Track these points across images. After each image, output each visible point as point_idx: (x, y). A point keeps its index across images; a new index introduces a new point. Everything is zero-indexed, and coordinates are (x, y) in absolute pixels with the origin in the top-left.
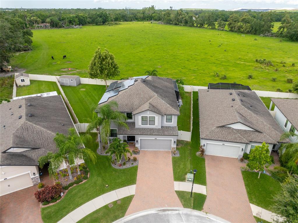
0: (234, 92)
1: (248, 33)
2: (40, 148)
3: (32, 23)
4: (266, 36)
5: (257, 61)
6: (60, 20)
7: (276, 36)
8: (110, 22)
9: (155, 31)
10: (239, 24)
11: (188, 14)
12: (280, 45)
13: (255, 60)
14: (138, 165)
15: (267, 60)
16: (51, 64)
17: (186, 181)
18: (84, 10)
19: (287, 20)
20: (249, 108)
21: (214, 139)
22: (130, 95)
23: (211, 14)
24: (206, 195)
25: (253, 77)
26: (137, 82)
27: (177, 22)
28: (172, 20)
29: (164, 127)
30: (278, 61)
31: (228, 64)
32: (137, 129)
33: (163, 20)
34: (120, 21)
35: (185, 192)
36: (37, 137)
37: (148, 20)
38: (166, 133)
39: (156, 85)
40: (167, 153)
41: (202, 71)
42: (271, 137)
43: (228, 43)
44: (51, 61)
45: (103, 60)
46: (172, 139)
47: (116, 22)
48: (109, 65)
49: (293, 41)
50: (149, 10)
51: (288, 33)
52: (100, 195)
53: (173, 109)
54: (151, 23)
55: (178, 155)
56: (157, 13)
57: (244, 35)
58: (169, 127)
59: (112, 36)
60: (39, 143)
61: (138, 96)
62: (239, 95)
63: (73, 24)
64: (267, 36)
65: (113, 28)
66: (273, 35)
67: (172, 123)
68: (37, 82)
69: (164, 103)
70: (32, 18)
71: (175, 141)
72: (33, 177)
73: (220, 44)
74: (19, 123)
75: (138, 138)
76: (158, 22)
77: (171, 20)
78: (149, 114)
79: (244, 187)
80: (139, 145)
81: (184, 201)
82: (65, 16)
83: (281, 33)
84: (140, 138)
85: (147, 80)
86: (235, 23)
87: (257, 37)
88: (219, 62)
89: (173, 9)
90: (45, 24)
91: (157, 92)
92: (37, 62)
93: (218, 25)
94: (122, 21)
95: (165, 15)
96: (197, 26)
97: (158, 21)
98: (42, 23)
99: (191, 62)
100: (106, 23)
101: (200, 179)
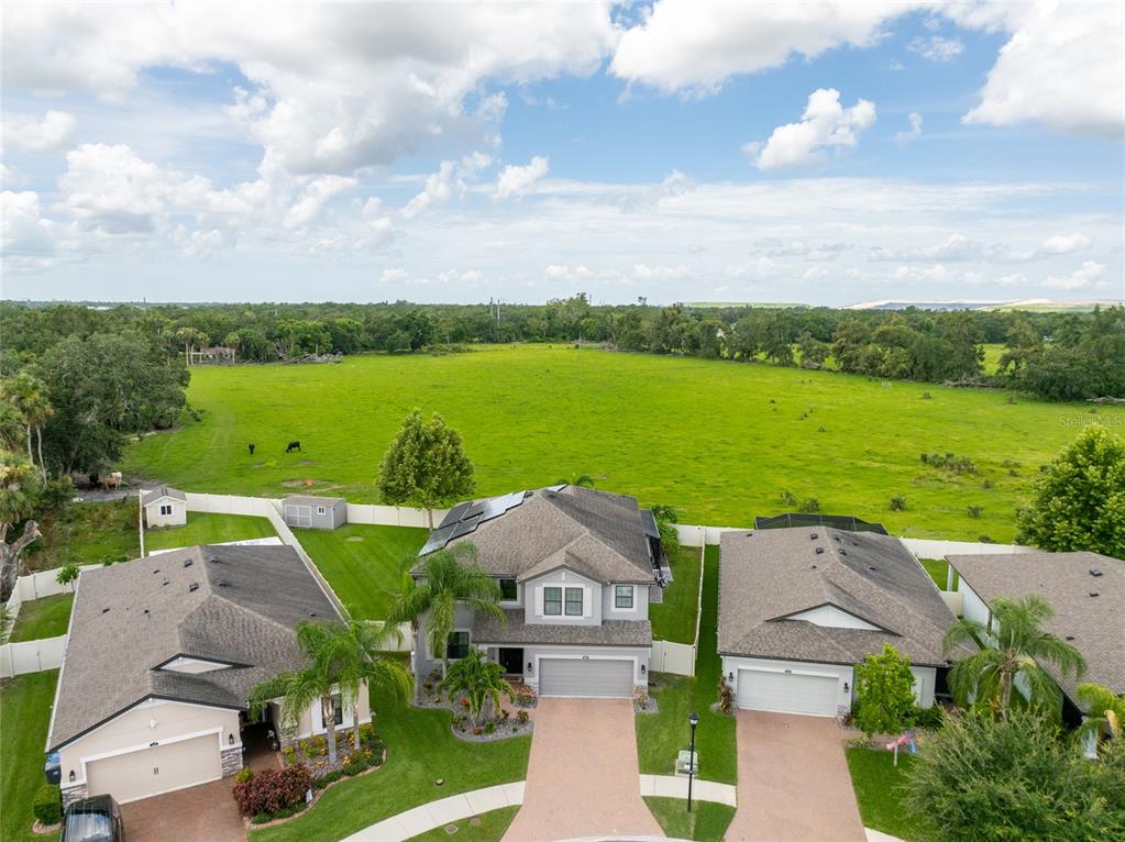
0: (825, 533)
1: (903, 376)
2: (253, 666)
3: (178, 346)
4: (962, 386)
5: (924, 458)
6: (270, 336)
7: (996, 387)
8: (438, 346)
9: (588, 372)
10: (870, 348)
11: (700, 320)
12: (1009, 412)
13: (919, 458)
14: (532, 733)
15: (959, 456)
16: (247, 467)
17: (676, 773)
18: (349, 307)
19: (1021, 337)
20: (863, 572)
21: (759, 653)
22: (511, 531)
23: (775, 319)
24: (735, 806)
25: (908, 504)
26: (530, 499)
27: (664, 345)
28: (648, 339)
29: (610, 622)
30: (995, 460)
31: (827, 469)
32: (530, 627)
33: (617, 338)
34: (471, 342)
35: (673, 799)
36: (244, 636)
37: (564, 338)
38: (616, 639)
39: (587, 508)
40: (619, 704)
41: (742, 490)
42: (928, 649)
43: (832, 407)
44: (247, 459)
45: (428, 444)
46: (635, 659)
47: (456, 345)
48: (444, 460)
49: (1051, 402)
50: (568, 308)
51: (1030, 374)
52: (420, 805)
53: (636, 568)
54: (577, 347)
55: (653, 710)
56: (594, 317)
57: (890, 384)
58: (625, 621)
59: (443, 387)
60: (250, 654)
61: (533, 535)
62: (838, 540)
63: (312, 351)
64: (967, 385)
65: (446, 363)
66: (986, 384)
67: (634, 610)
68: (207, 519)
69: (610, 552)
70: (182, 333)
71: (643, 667)
72: (229, 747)
73: (807, 411)
74: (191, 601)
75: (534, 655)
76: (598, 345)
77: (642, 339)
78: (564, 581)
79: (852, 789)
80: (537, 679)
81: (669, 821)
82: (290, 325)
83: (1013, 377)
84: (537, 657)
85: (561, 495)
86: (855, 345)
87: (932, 390)
88: (799, 463)
89: (648, 303)
90: (219, 349)
91: (588, 525)
92: (199, 460)
93: (801, 353)
94: (476, 342)
95: (621, 323)
96: (732, 358)
97: (601, 340)
98: (212, 346)
99: (705, 464)
100: (424, 348)
101: (718, 766)
